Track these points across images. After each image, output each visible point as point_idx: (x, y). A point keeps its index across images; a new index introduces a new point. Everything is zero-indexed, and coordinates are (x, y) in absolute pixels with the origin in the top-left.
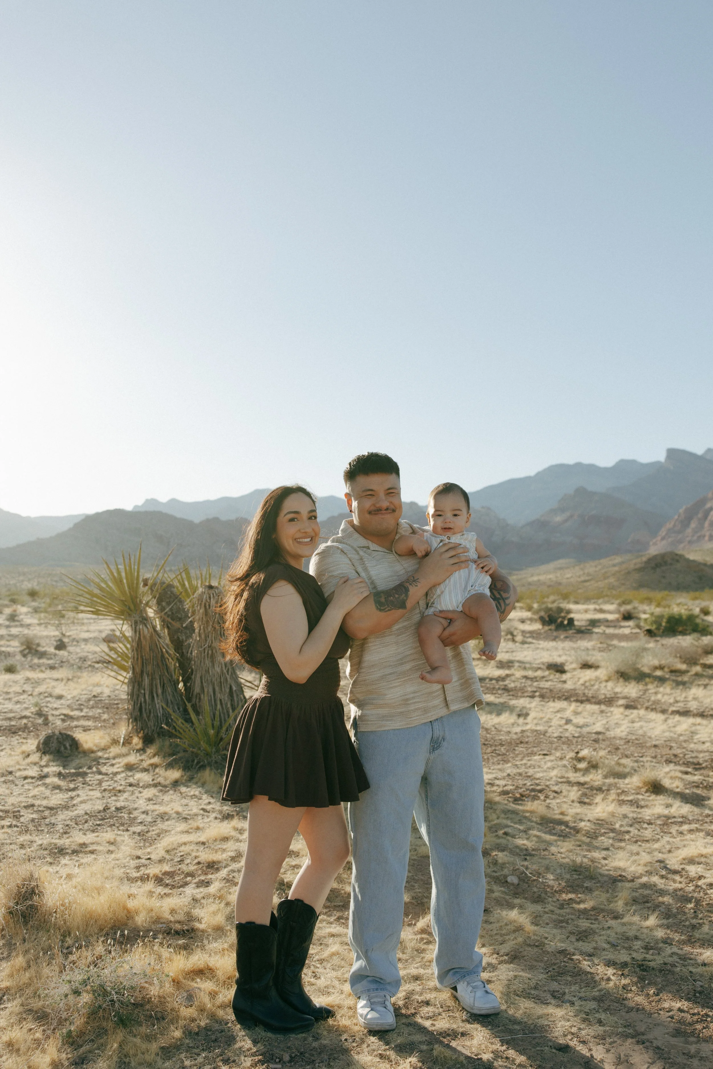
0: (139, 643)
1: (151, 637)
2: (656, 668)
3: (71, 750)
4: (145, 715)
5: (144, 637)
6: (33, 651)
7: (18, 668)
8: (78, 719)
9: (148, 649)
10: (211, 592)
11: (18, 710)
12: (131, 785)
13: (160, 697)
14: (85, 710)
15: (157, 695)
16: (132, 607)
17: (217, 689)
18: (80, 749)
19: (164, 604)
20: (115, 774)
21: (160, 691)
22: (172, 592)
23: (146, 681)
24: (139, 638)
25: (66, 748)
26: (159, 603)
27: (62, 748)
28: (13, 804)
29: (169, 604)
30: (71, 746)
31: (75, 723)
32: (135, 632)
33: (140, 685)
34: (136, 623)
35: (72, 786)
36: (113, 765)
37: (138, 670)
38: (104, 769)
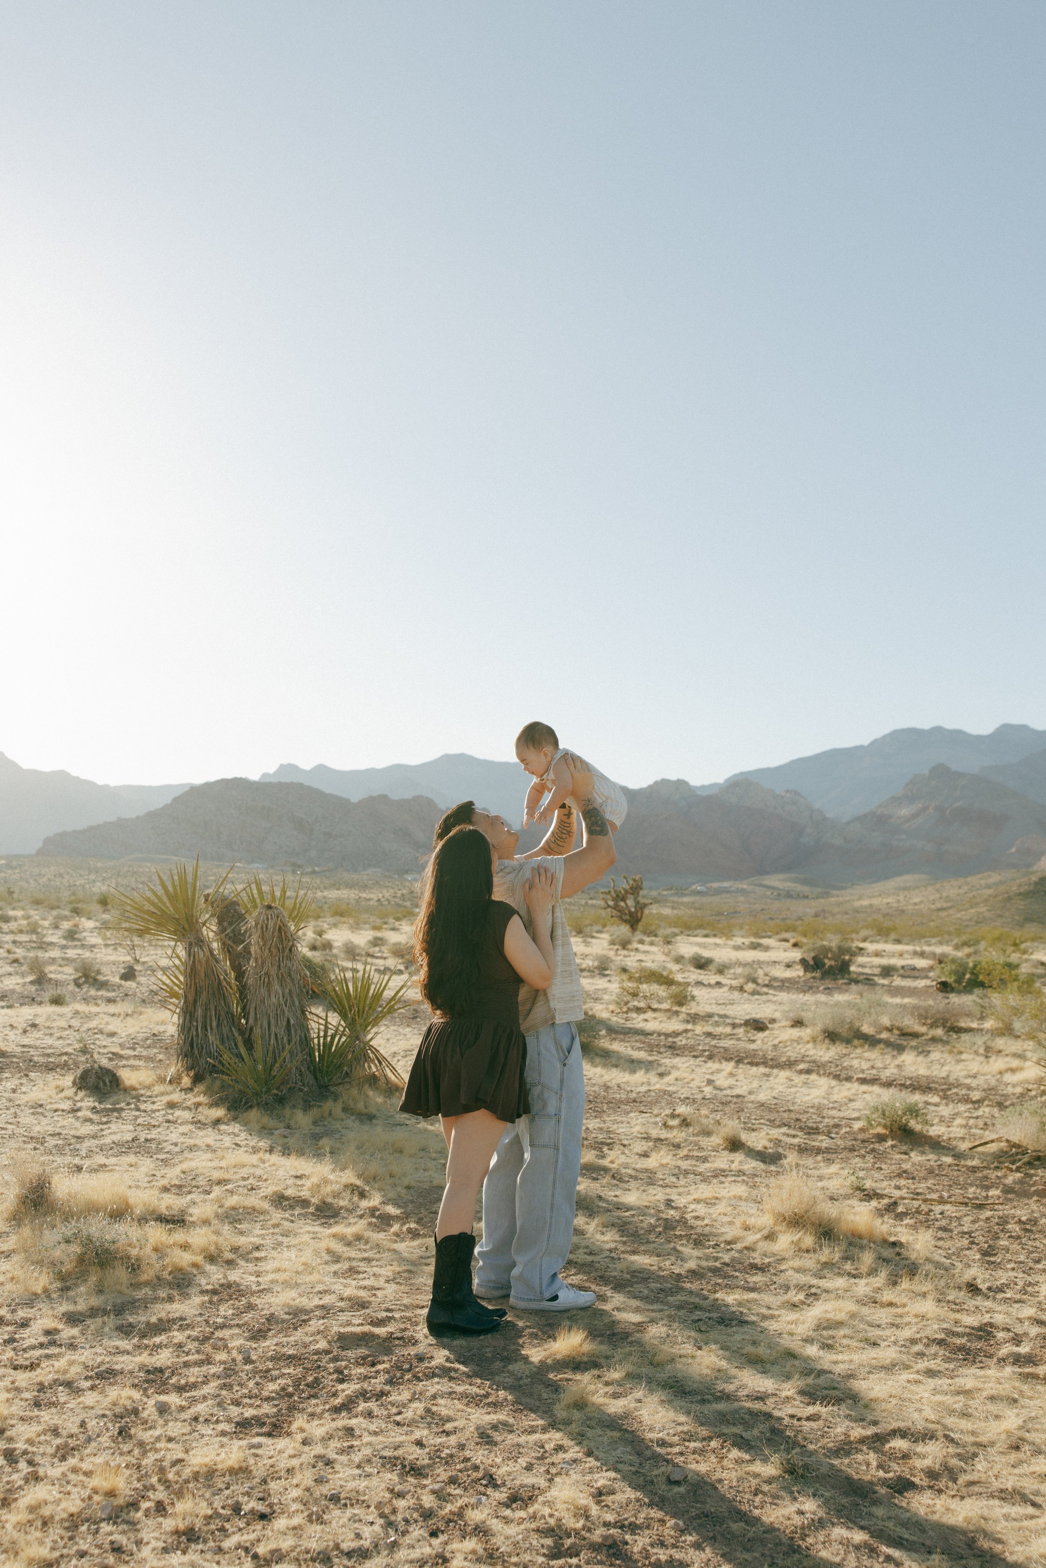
0: (193, 968)
1: (207, 961)
3: (111, 1086)
4: (196, 1052)
5: (199, 961)
6: (91, 980)
7: (67, 999)
8: (128, 1058)
9: (203, 975)
10: (269, 912)
11: (61, 1046)
12: (168, 1121)
13: (215, 1030)
14: (139, 1049)
15: (211, 1028)
16: (187, 927)
17: (272, 1021)
18: (121, 1086)
19: (225, 924)
20: (154, 1111)
21: (214, 1024)
22: (235, 910)
23: (199, 1012)
24: (194, 962)
25: (105, 1084)
26: (220, 923)
27: (101, 1084)
28: (39, 1132)
29: (230, 924)
30: (111, 1082)
32: (189, 955)
33: (192, 1015)
34: (191, 944)
35: (104, 1120)
36: (154, 1103)
37: (191, 998)
38: (143, 1107)
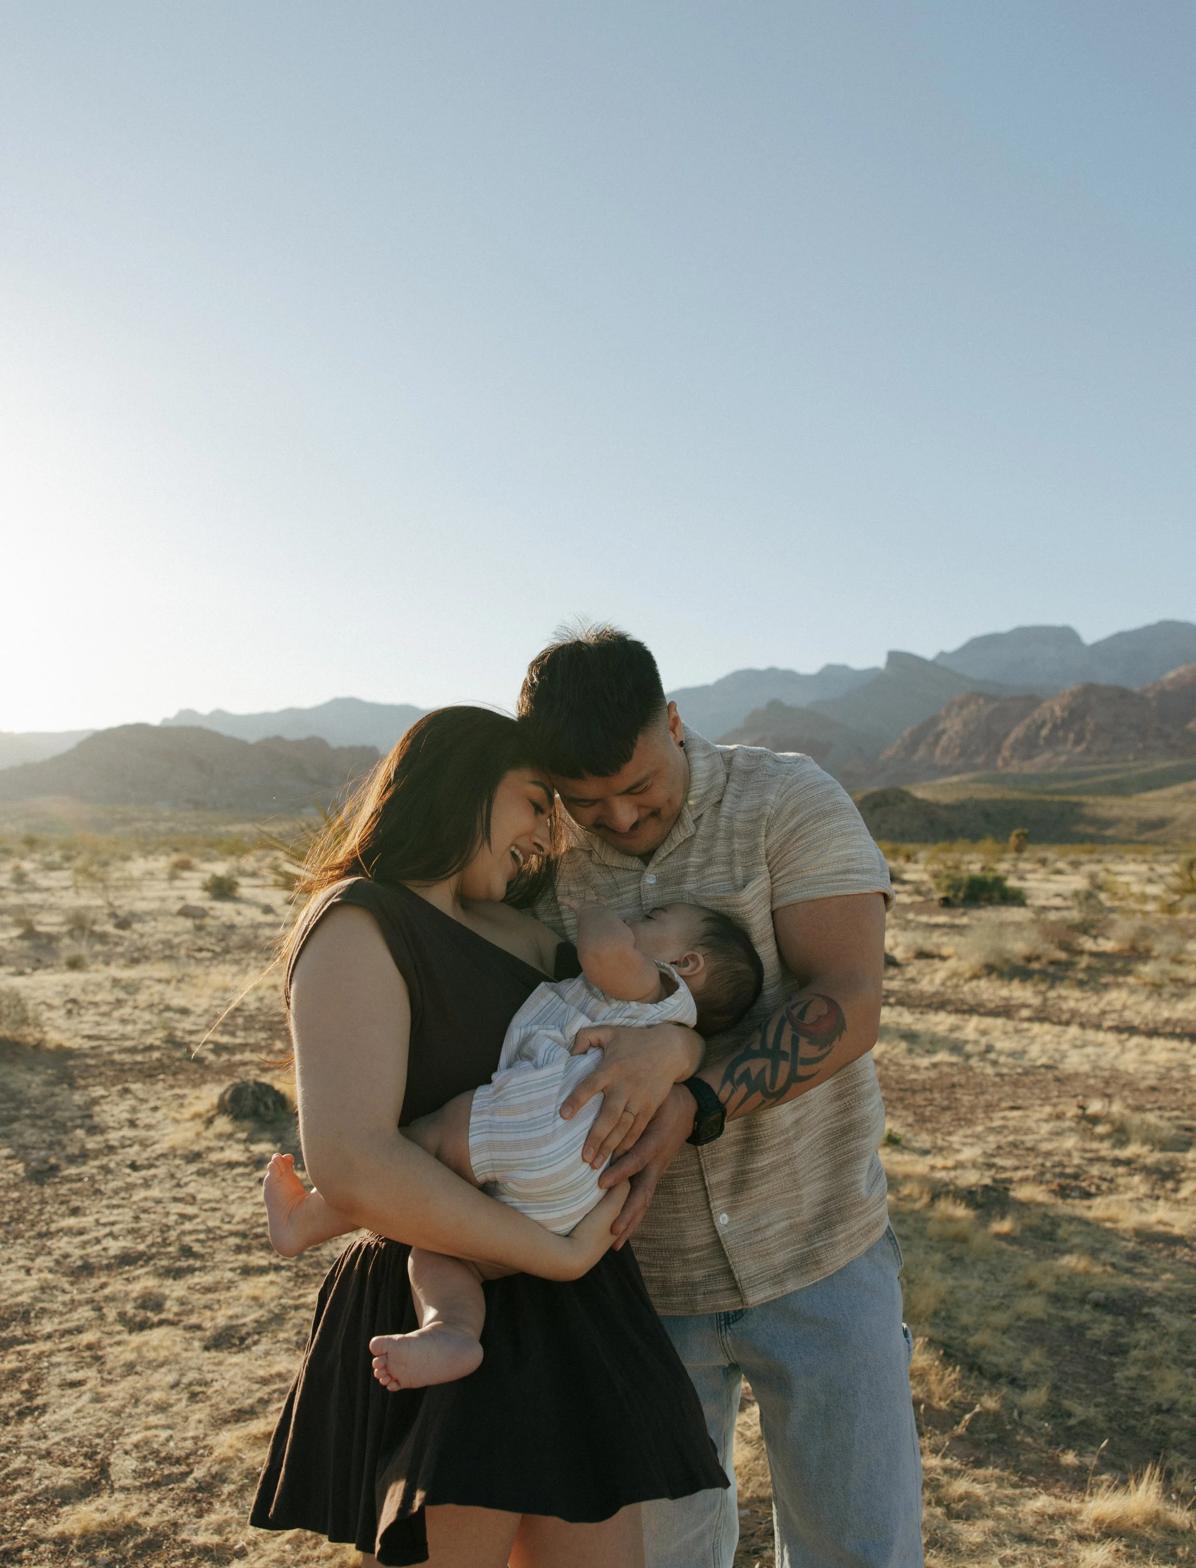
2: (1029, 959)
3: (276, 1110)
6: (87, 932)
11: (136, 1035)
25: (267, 1107)
27: (263, 1109)
28: (244, 1221)
31: (238, 1057)
